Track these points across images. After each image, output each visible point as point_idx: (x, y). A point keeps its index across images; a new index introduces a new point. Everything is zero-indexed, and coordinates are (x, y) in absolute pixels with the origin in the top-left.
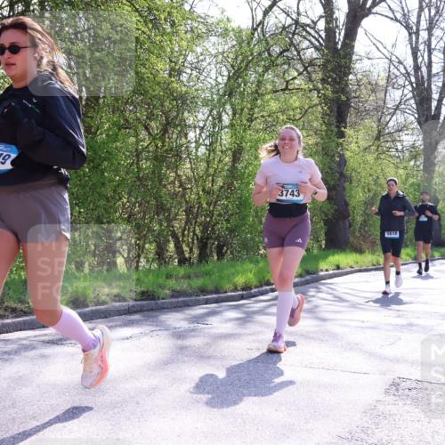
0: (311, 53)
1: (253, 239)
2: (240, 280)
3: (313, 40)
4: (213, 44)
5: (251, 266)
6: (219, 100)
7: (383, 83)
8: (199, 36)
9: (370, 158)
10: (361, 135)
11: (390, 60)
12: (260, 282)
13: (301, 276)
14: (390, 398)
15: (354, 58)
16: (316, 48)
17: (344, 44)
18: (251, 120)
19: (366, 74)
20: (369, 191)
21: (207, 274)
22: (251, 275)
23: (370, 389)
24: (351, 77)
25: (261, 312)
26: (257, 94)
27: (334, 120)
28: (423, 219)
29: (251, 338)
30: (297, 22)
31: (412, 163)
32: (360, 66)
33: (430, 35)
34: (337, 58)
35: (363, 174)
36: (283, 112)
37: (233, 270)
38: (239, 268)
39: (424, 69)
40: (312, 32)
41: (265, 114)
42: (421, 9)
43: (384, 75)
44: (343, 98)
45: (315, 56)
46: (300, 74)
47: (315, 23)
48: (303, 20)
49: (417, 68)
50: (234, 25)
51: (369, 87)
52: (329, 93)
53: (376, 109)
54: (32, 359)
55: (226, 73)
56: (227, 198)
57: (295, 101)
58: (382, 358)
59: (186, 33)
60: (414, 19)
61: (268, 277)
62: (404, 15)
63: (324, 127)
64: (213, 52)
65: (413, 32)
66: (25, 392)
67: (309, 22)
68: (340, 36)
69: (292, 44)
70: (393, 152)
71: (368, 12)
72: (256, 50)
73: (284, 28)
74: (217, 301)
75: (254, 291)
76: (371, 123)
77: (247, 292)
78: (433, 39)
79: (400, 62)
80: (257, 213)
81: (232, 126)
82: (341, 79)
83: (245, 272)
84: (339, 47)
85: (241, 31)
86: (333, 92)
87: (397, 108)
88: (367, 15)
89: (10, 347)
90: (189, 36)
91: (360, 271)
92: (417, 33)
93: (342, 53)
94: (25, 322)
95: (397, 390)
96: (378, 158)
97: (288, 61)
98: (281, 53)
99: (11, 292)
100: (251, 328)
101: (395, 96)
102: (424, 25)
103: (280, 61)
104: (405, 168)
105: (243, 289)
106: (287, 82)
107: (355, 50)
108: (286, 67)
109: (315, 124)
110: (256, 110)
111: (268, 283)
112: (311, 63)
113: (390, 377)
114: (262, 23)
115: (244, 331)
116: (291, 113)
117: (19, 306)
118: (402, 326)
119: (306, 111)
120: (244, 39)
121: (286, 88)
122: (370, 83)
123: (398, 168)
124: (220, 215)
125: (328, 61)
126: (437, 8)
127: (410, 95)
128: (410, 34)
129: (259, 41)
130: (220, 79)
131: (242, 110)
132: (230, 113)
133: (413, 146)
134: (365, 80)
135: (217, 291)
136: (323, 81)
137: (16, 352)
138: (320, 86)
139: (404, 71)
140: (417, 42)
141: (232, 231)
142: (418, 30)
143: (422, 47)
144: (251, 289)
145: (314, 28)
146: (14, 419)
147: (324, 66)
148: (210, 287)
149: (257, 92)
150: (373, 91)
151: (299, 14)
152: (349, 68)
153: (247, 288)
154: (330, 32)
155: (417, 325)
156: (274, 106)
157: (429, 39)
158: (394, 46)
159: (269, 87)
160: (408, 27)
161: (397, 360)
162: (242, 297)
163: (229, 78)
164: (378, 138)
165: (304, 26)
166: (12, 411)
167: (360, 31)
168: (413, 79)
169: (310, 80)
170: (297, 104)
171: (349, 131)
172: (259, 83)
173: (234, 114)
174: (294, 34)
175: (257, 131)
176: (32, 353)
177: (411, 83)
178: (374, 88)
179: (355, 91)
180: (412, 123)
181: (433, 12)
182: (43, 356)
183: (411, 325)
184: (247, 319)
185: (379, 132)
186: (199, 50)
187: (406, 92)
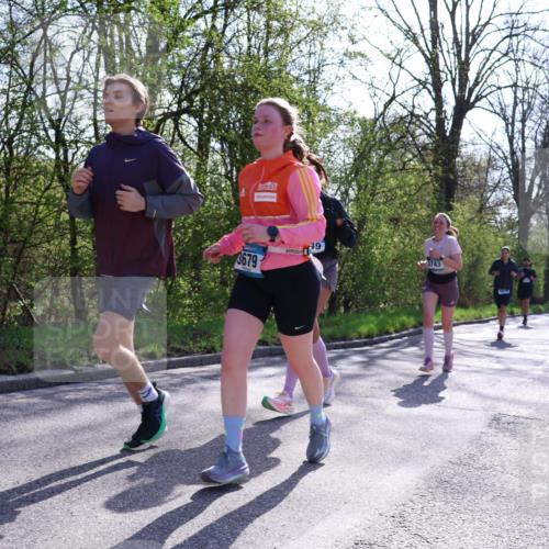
0: (424, 139)
1: (374, 295)
2: (364, 329)
3: (426, 129)
4: (342, 131)
5: (373, 318)
6: (347, 178)
7: (484, 164)
8: (331, 125)
9: (474, 228)
10: (466, 208)
11: (491, 146)
12: (380, 331)
13: (415, 327)
14: (492, 431)
15: (461, 143)
16: (429, 136)
17: (451, 132)
18: (373, 195)
19: (470, 158)
20: (473, 255)
21: (336, 324)
22: (372, 326)
23: (475, 423)
24: (457, 159)
25: (382, 357)
26: (379, 173)
27: (443, 196)
28: (527, 281)
29: (374, 378)
30: (412, 114)
31: (509, 232)
32: (465, 151)
33: (524, 126)
34: (447, 143)
35: (468, 241)
36: (401, 188)
37: (357, 321)
38: (363, 319)
39: (519, 154)
40: (425, 121)
41: (385, 189)
42: (516, 104)
43: (485, 158)
44: (452, 177)
45: (427, 142)
46: (415, 156)
47: (427, 114)
48: (417, 112)
49: (513, 153)
50: (359, 115)
51: (473, 168)
52: (440, 173)
53: (480, 187)
54: (194, 391)
55: (352, 155)
56: (353, 260)
57: (411, 179)
58: (485, 397)
59: (320, 121)
60: (509, 113)
61: (387, 327)
62: (502, 109)
63: (435, 202)
64: (342, 138)
65: (510, 123)
66: (189, 417)
67: (421, 113)
68: (448, 126)
69: (408, 131)
70: (493, 222)
71: (471, 106)
72: (378, 136)
73: (401, 118)
74: (344, 347)
75: (375, 339)
76: (474, 198)
77: (370, 340)
78: (526, 129)
79: (499, 148)
80: (377, 272)
81: (357, 199)
82: (450, 161)
83: (367, 323)
84: (448, 134)
85: (366, 121)
86: (443, 172)
87: (497, 186)
88: (471, 108)
89: (175, 381)
90: (321, 124)
91: (465, 323)
92: (513, 124)
93: (451, 139)
94: (187, 360)
95: (498, 423)
96: (480, 228)
97: (405, 146)
98: (399, 139)
99: (176, 336)
100: (374, 370)
101: (495, 175)
102: (518, 116)
103: (398, 145)
104: (503, 237)
105: (366, 338)
106: (404, 163)
107: (461, 137)
108: (403, 150)
109: (427, 199)
110: (378, 186)
111: (388, 333)
112: (425, 147)
113: (492, 413)
114: (383, 114)
115: (367, 373)
116: (408, 189)
117: (183, 347)
118: (502, 370)
119: (420, 188)
120: (367, 126)
121: (403, 169)
122: (473, 165)
123: (497, 236)
124: (347, 274)
125: (438, 146)
126: (529, 103)
127: (508, 175)
128: (507, 125)
129: (381, 128)
130: (347, 161)
131: (366, 186)
132: (356, 188)
133: (509, 218)
134: (470, 163)
135: (344, 339)
136: (435, 162)
137: (181, 385)
138: (431, 166)
139: (502, 155)
140: (513, 131)
141: (356, 288)
142: (513, 121)
143: (516, 135)
144: (372, 337)
145: (425, 119)
146: (181, 438)
147: (435, 150)
148: (339, 335)
149: (378, 171)
150: (477, 171)
151: (414, 107)
152: (457, 152)
153: (369, 336)
154: (440, 122)
155: (515, 370)
156: (393, 182)
157: (523, 129)
158: (493, 134)
159: (389, 167)
160: (505, 119)
161: (497, 399)
162: (365, 344)
163: (355, 160)
164: (480, 211)
165: (418, 116)
166: (180, 432)
167: (465, 121)
168: (510, 162)
169: (423, 161)
170: (413, 181)
171: (456, 205)
172: (381, 164)
173: (359, 190)
174: (410, 123)
175: (378, 204)
176: (193, 386)
177: (508, 166)
178: (478, 169)
179: (462, 171)
180: (508, 199)
181: (526, 107)
182: (202, 389)
183: (509, 370)
184: (370, 362)
185: (482, 205)
186: (330, 135)
187: (504, 172)
